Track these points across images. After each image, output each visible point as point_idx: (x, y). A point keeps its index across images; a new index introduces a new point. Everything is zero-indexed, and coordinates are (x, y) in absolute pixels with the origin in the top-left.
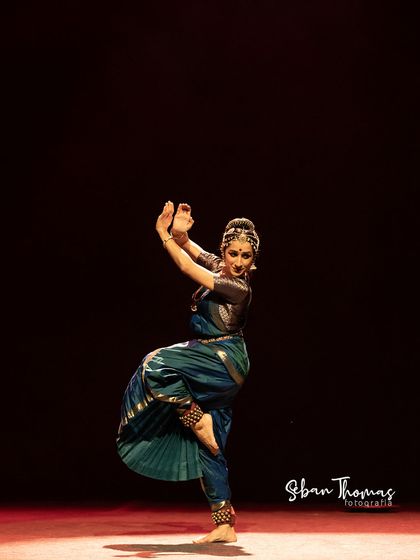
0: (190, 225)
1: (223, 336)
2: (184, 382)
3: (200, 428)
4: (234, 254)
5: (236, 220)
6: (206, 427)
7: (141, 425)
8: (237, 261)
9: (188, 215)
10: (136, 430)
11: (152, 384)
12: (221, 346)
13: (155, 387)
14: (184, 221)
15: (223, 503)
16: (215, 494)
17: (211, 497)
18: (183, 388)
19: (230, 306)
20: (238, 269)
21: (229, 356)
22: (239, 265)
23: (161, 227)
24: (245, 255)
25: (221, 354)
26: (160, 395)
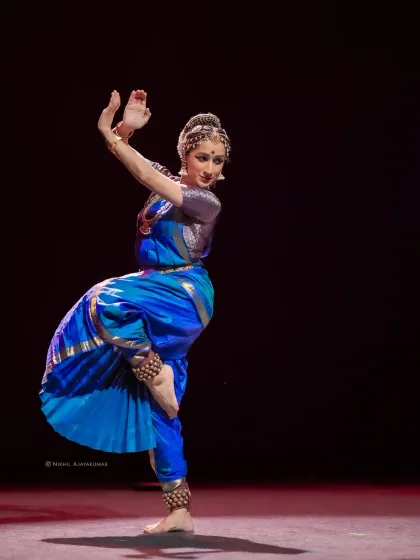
0: (146, 119)
1: (184, 265)
2: (144, 322)
3: (159, 383)
4: (204, 158)
5: (201, 115)
6: (166, 382)
7: (70, 377)
8: (208, 167)
9: (142, 106)
10: (64, 383)
11: (108, 322)
12: (184, 277)
13: (111, 327)
14: (137, 114)
15: (179, 482)
16: (170, 470)
17: (164, 473)
18: (142, 330)
19: (198, 227)
20: (207, 177)
21: (196, 290)
22: (209, 171)
23: (105, 124)
24: (217, 160)
25: (187, 286)
26: (116, 338)
